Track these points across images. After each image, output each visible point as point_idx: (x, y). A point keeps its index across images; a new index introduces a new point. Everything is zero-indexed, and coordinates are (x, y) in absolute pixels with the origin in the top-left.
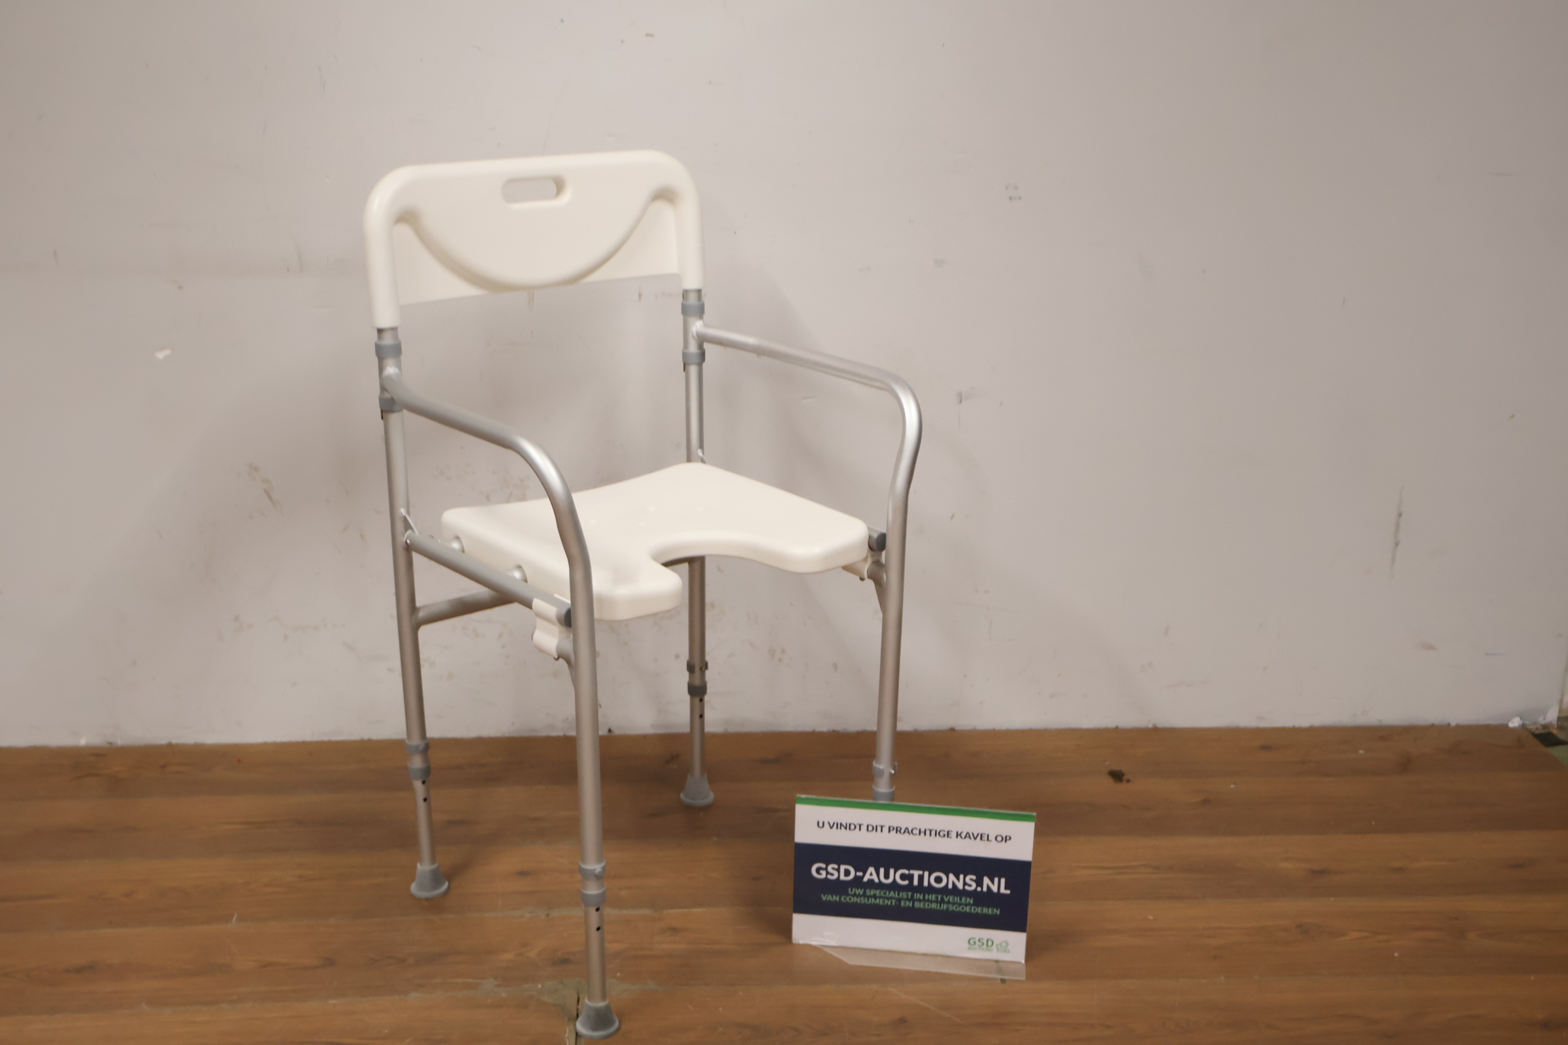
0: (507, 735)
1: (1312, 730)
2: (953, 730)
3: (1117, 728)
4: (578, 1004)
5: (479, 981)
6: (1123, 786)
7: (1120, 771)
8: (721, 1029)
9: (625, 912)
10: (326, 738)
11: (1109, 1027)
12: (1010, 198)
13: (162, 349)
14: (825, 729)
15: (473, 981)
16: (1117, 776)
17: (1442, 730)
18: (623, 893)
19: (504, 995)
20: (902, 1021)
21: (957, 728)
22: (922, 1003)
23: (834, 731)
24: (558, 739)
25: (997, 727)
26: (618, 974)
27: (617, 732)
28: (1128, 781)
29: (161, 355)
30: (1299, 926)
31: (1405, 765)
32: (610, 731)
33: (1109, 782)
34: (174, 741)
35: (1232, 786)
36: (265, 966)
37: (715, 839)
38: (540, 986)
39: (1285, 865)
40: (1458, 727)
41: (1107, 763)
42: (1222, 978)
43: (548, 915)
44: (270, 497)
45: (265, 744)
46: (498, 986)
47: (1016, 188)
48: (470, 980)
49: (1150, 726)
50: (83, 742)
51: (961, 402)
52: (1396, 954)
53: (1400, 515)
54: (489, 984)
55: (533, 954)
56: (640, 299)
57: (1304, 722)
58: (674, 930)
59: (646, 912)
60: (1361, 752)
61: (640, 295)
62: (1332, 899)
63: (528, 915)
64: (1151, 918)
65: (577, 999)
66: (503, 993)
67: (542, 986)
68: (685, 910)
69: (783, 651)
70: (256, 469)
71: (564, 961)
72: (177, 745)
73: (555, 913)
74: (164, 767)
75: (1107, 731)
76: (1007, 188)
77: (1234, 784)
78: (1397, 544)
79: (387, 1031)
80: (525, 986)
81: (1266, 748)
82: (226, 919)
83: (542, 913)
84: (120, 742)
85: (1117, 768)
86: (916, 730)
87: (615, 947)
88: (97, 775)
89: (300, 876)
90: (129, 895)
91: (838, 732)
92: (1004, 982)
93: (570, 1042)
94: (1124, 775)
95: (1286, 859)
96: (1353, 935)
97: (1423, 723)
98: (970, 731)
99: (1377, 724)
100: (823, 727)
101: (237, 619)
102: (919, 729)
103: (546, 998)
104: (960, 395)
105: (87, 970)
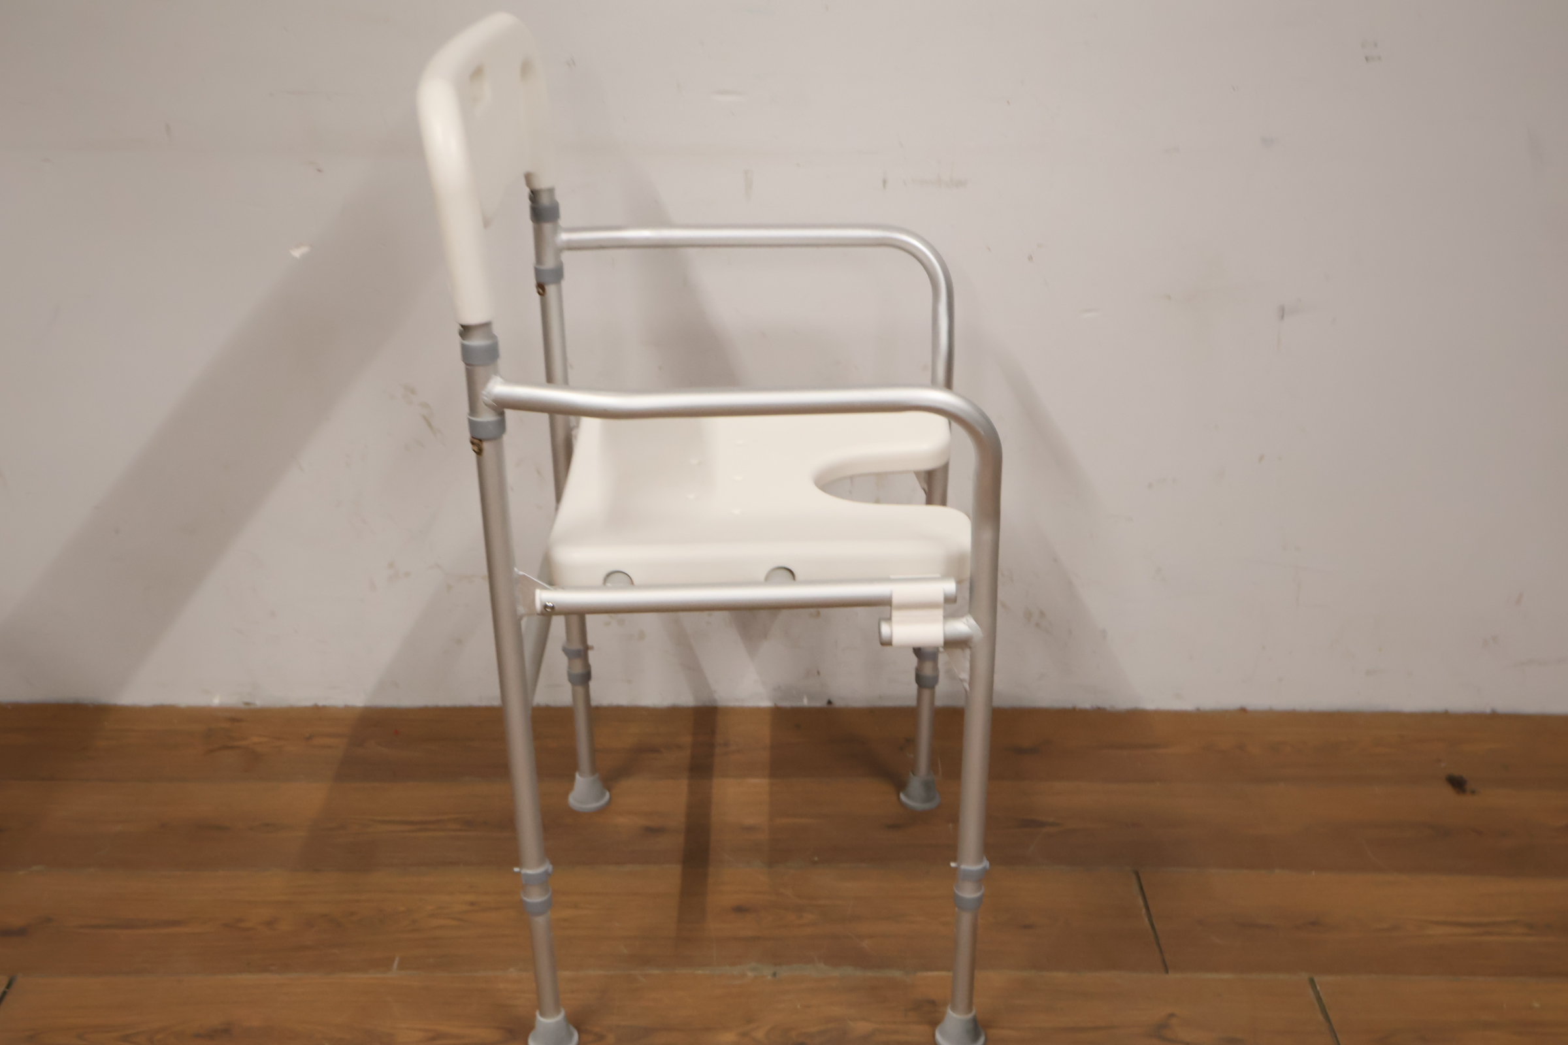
2: (1243, 710)
3: (1447, 712)
6: (1465, 800)
7: (1462, 777)
9: (869, 974)
12: (1367, 59)
13: (299, 247)
16: (1457, 784)
21: (1249, 708)
25: (1298, 708)
27: (838, 703)
28: (1473, 792)
29: (297, 254)
32: (830, 702)
33: (1448, 792)
34: (321, 703)
36: (433, 1039)
41: (1443, 764)
43: (774, 974)
44: (430, 425)
45: (426, 707)
47: (1376, 45)
49: (1488, 710)
50: (216, 701)
51: (1283, 317)
55: (760, 1034)
59: (896, 974)
61: (885, 182)
63: (750, 974)
64: (1537, 1005)
69: (1042, 614)
70: (413, 392)
72: (324, 707)
73: (785, 972)
74: (309, 738)
75: (1435, 716)
76: (1363, 46)
82: (385, 964)
83: (767, 972)
84: (259, 702)
85: (1456, 772)
86: (1198, 710)
87: (862, 1027)
88: (232, 748)
89: (472, 904)
90: (270, 924)
91: (1105, 710)
94: (1465, 782)
98: (1265, 712)
100: (1085, 702)
101: (391, 565)
102: (1202, 709)
104: (1282, 309)
105: (222, 1035)
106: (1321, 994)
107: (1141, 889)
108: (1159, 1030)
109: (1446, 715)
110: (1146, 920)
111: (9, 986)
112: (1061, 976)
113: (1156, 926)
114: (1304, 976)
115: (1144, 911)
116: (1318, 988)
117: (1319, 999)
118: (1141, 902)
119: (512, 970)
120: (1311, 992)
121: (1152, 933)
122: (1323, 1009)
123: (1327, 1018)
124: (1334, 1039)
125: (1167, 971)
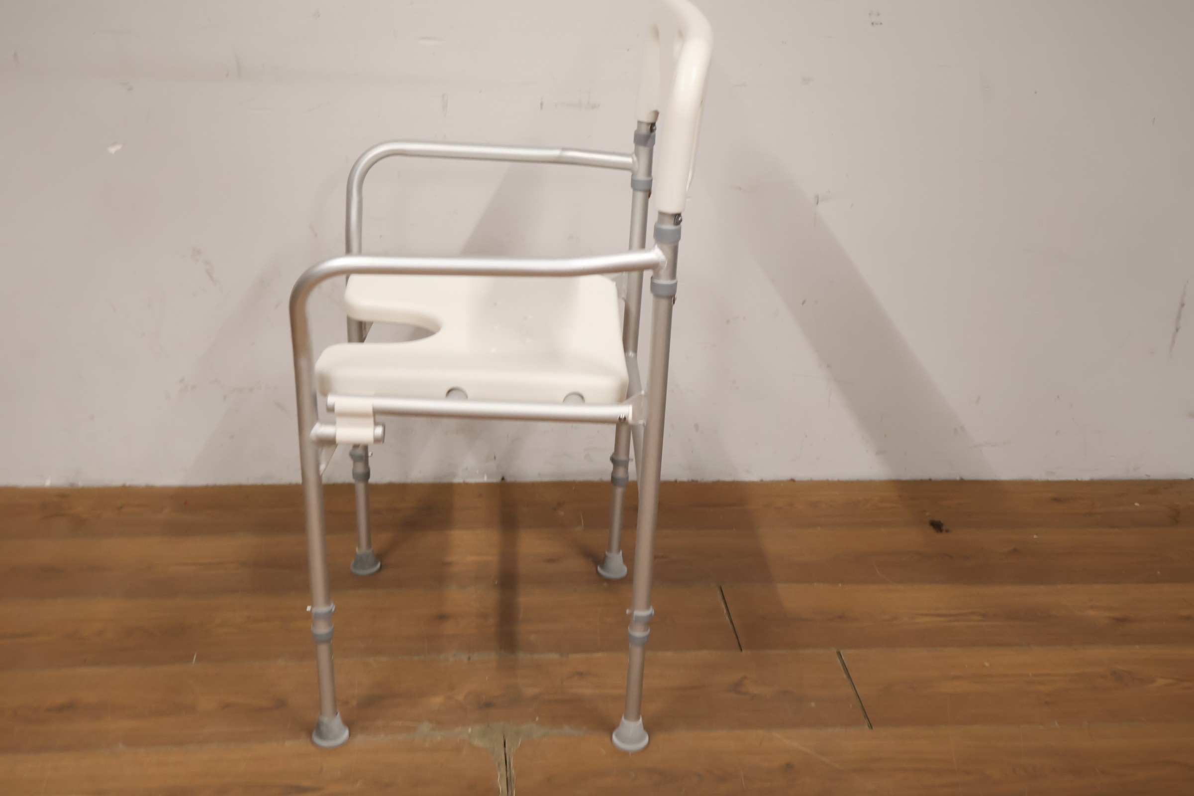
0: (415, 482)
1: (1092, 484)
2: (793, 480)
3: (930, 480)
4: (505, 748)
5: (418, 724)
6: (941, 536)
7: (940, 522)
8: (633, 775)
10: (259, 482)
11: (967, 773)
12: (872, 24)
13: (114, 144)
14: (685, 479)
15: (411, 724)
16: (937, 526)
18: (532, 637)
19: (439, 738)
20: (789, 766)
21: (797, 479)
22: (804, 749)
23: (693, 481)
24: (459, 484)
25: (830, 479)
26: (537, 719)
27: (509, 479)
28: (947, 531)
29: (113, 150)
30: (1114, 673)
31: (1176, 517)
32: (503, 479)
33: (931, 530)
34: (128, 484)
35: (1035, 536)
36: (223, 707)
38: (470, 730)
39: (1092, 613)
41: (927, 514)
42: (1057, 724)
43: (469, 658)
44: (211, 277)
45: (207, 486)
46: (433, 729)
47: (878, 15)
48: (408, 724)
49: (958, 478)
50: (48, 483)
51: (817, 203)
53: (1183, 305)
54: (425, 727)
55: (460, 698)
56: (541, 108)
57: (1086, 477)
58: (581, 674)
59: (555, 656)
60: (1137, 504)
62: (1137, 647)
63: (452, 659)
64: (987, 664)
65: (503, 742)
66: (438, 736)
67: (472, 730)
68: (588, 655)
70: (199, 253)
71: (488, 705)
72: (130, 487)
73: (475, 657)
74: (121, 507)
75: (921, 481)
76: (870, 14)
77: (1037, 534)
78: (1177, 330)
79: (339, 774)
80: (457, 730)
81: (1057, 500)
82: (187, 659)
83: (464, 657)
84: (81, 484)
85: (937, 518)
86: (762, 481)
87: (531, 691)
88: (62, 515)
89: (249, 618)
90: (99, 634)
91: (697, 482)
92: (872, 728)
93: (502, 786)
94: (942, 525)
95: (1092, 607)
96: (1160, 682)
97: (1183, 477)
98: (808, 482)
99: (1146, 478)
100: (684, 476)
101: (182, 381)
102: (764, 480)
103: (478, 742)
104: (817, 197)
105: (67, 709)
106: (845, 661)
107: (724, 598)
108: (736, 687)
109: (930, 482)
110: (727, 618)
112: (669, 655)
113: (734, 621)
114: (834, 650)
115: (725, 612)
116: (843, 657)
117: (844, 665)
118: (723, 606)
119: (279, 660)
120: (838, 661)
121: (731, 626)
122: (846, 671)
123: (849, 676)
124: (854, 690)
125: (741, 650)
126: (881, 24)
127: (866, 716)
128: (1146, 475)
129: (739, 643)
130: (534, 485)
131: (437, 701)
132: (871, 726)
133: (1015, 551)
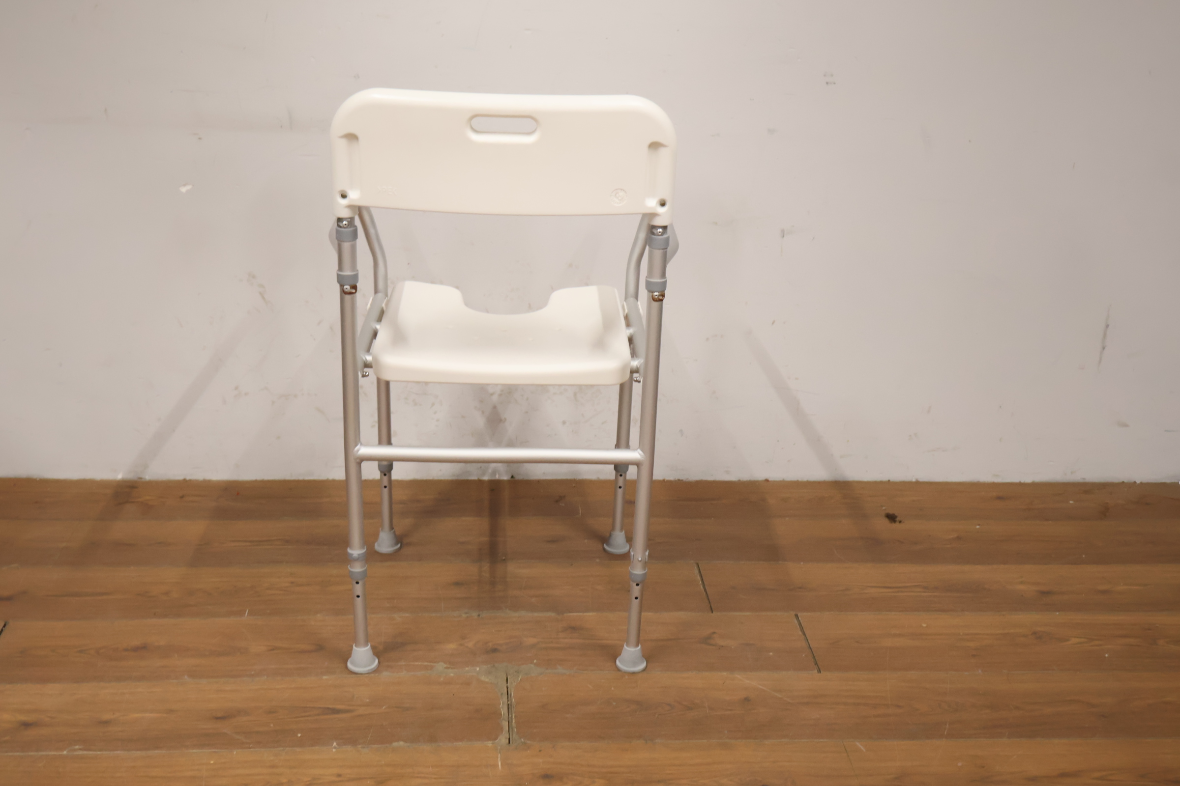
0: (436, 478)
1: (1034, 485)
2: (767, 480)
3: (889, 481)
4: (507, 683)
5: (435, 664)
6: (896, 526)
7: (894, 514)
8: (614, 704)
9: (536, 614)
10: (301, 478)
11: (899, 706)
12: (827, 83)
13: (185, 185)
14: (672, 479)
15: (429, 664)
16: (892, 518)
17: (1131, 486)
18: (533, 600)
19: (452, 675)
20: (747, 700)
21: (770, 480)
22: (761, 687)
23: (679, 480)
24: (474, 481)
25: (800, 479)
26: (535, 661)
27: (518, 477)
28: (900, 522)
29: (184, 190)
30: (1034, 633)
31: (1104, 512)
32: (512, 477)
33: (886, 521)
34: (188, 478)
35: (978, 527)
36: (271, 650)
37: (598, 560)
38: (478, 669)
39: (1021, 587)
40: (1141, 483)
41: (884, 508)
42: (980, 671)
43: (479, 615)
44: (263, 298)
45: (256, 481)
46: (446, 668)
47: (832, 75)
48: (426, 664)
49: (914, 480)
50: (120, 477)
51: (783, 236)
52: (1107, 655)
53: (1107, 326)
54: (440, 666)
55: (470, 645)
57: (1028, 479)
58: (573, 629)
59: (552, 614)
60: (1071, 502)
62: (1057, 613)
63: (464, 616)
64: (924, 625)
65: (506, 679)
66: (451, 673)
67: (480, 669)
68: (581, 614)
70: (254, 277)
71: (495, 650)
72: (190, 480)
73: (485, 614)
74: (182, 497)
75: (881, 482)
76: (825, 76)
77: (979, 525)
78: (1104, 348)
79: (368, 700)
80: (467, 669)
81: (999, 498)
82: (241, 613)
83: (475, 614)
84: (148, 477)
85: (891, 512)
86: (739, 480)
87: (531, 641)
88: (133, 502)
89: (292, 583)
90: (167, 593)
91: (682, 480)
92: (820, 672)
93: (504, 711)
94: (896, 517)
95: (1021, 583)
96: (1074, 640)
97: (1116, 481)
98: (780, 481)
99: (1081, 481)
100: (671, 476)
101: (236, 388)
102: (741, 480)
103: (483, 678)
104: (783, 231)
105: (142, 649)
106: (801, 622)
107: (700, 572)
108: (706, 640)
109: (888, 483)
110: (702, 587)
111: (4, 626)
112: (650, 614)
113: (707, 590)
114: (793, 613)
115: (700, 582)
116: (800, 619)
117: (800, 624)
118: (699, 578)
119: (319, 615)
120: (796, 621)
121: (705, 593)
122: (802, 629)
123: (804, 634)
124: (807, 643)
125: (712, 612)
126: (835, 83)
127: (816, 664)
128: (1084, 479)
129: (711, 606)
130: (539, 482)
131: (451, 647)
132: (819, 671)
133: (959, 538)
